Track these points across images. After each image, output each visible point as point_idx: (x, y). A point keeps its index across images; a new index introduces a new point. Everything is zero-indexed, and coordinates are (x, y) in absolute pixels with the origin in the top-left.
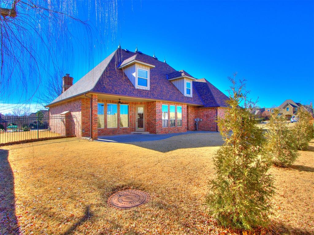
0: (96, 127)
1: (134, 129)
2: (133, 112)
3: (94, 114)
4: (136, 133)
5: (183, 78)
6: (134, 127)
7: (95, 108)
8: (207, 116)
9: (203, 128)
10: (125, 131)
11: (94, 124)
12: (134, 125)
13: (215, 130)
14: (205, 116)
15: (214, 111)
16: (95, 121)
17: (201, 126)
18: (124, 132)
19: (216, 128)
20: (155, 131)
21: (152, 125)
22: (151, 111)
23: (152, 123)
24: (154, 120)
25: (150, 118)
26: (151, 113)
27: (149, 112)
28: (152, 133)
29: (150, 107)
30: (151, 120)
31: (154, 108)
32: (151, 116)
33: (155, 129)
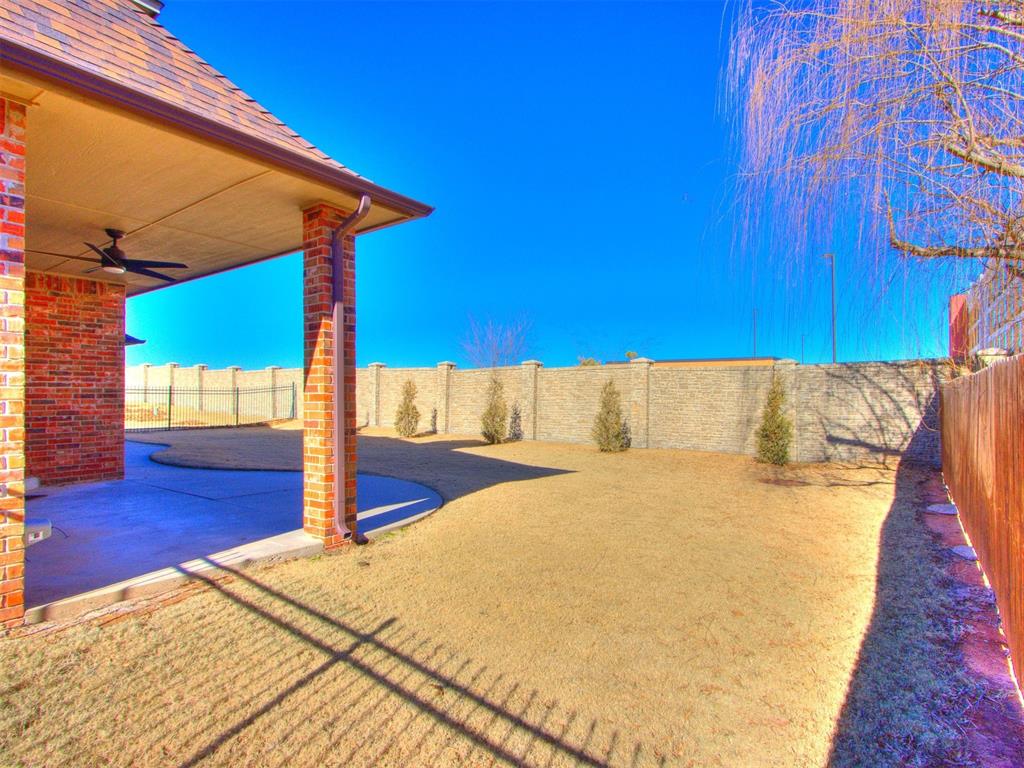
20: (115, 459)
21: (70, 428)
22: (59, 340)
23: (73, 413)
24: (100, 396)
25: (56, 381)
26: (58, 351)
27: (42, 344)
28: (76, 479)
29: (47, 311)
30: (57, 396)
31: (101, 327)
32: (63, 368)
33: (108, 449)
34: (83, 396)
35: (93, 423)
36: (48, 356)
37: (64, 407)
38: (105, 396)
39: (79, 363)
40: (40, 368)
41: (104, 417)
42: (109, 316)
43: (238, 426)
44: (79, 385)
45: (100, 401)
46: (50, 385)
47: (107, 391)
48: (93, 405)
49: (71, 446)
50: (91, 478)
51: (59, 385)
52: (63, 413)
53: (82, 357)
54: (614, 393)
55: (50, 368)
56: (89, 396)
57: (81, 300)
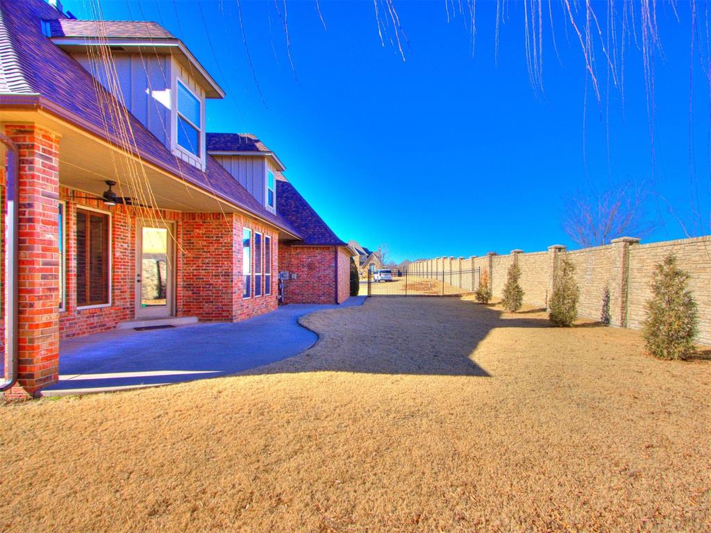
0: (50, 311)
1: (128, 312)
2: (125, 246)
3: (43, 241)
4: (143, 324)
5: (263, 158)
6: (128, 305)
7: (44, 208)
8: (311, 267)
9: (300, 297)
10: (95, 320)
11: (40, 298)
12: (127, 295)
13: (332, 299)
14: (303, 266)
15: (328, 256)
16: (44, 277)
17: (293, 293)
18: (92, 326)
19: (333, 295)
20: (228, 311)
21: (210, 293)
22: (205, 246)
23: (211, 284)
24: (222, 276)
25: (204, 268)
26: (205, 252)
27: (199, 249)
28: (212, 320)
29: (201, 232)
30: (204, 276)
31: (222, 237)
32: (207, 261)
33: (226, 305)
34: (215, 276)
35: (219, 290)
36: (201, 255)
37: (207, 281)
38: (225, 275)
39: (214, 258)
40: (198, 261)
41: (224, 287)
42: (226, 231)
43: (444, 296)
44: (214, 270)
45: (222, 278)
46: (203, 270)
47: (225, 273)
48: (220, 281)
49: (210, 302)
50: (218, 320)
51: (205, 269)
52: (207, 285)
53: (215, 255)
54: (677, 274)
55: (203, 261)
56: (217, 276)
57: (214, 223)
